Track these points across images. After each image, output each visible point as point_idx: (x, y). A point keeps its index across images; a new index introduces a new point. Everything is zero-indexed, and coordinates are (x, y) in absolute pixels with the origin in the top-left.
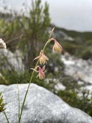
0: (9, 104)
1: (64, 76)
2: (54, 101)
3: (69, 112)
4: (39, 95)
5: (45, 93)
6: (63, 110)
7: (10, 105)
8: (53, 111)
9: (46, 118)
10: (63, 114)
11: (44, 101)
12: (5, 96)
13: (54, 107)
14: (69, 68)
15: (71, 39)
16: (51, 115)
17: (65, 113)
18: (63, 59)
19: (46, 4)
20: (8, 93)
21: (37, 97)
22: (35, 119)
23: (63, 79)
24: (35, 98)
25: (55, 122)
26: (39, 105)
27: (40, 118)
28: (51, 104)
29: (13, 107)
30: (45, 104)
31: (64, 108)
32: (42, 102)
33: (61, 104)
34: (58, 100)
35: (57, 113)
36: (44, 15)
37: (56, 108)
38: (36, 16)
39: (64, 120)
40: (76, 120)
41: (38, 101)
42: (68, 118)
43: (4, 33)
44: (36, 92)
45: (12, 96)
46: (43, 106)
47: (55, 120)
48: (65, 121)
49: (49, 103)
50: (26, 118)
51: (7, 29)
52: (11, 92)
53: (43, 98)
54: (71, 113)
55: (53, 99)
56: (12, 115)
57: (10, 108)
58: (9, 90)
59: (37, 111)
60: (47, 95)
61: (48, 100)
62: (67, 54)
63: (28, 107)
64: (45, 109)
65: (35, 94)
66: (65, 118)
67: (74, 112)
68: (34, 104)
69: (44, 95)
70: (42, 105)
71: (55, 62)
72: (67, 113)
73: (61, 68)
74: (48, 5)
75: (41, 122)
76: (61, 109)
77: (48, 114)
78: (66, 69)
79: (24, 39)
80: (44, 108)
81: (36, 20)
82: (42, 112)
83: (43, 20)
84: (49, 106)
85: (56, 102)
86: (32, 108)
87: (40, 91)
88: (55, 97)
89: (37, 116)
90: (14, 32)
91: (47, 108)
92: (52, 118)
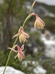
1: (44, 57)
14: (50, 49)
15: (52, 15)
18: (43, 39)
23: (44, 61)
62: (47, 32)
71: (34, 42)
73: (41, 48)
78: (47, 50)
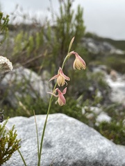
0: (28, 140)
2: (89, 136)
3: (110, 150)
4: (68, 128)
5: (76, 126)
6: (101, 148)
7: (28, 142)
8: (87, 149)
9: (77, 158)
10: (100, 153)
11: (74, 136)
12: (24, 130)
13: (88, 144)
14: (116, 92)
15: (119, 52)
16: (83, 155)
17: (104, 151)
18: (109, 81)
19: (79, 8)
20: (27, 126)
21: (65, 131)
22: (62, 160)
24: (63, 132)
25: (90, 163)
26: (68, 142)
27: (69, 158)
28: (84, 140)
29: (32, 145)
30: (75, 140)
31: (102, 144)
32: (71, 138)
33: (98, 140)
34: (94, 134)
35: (93, 152)
36: (76, 22)
37: (91, 146)
38: (66, 25)
39: (102, 161)
40: (121, 160)
41: (66, 136)
42: (108, 158)
43: (24, 49)
44: (64, 125)
45: (32, 130)
46: (73, 142)
47: (90, 161)
48: (105, 162)
49: (81, 139)
50: (49, 159)
51: (28, 45)
52: (31, 125)
53: (74, 133)
54: (112, 151)
55: (88, 133)
56: (31, 155)
57: (29, 146)
58: (29, 123)
59: (64, 149)
60: (78, 128)
61: (79, 135)
62: (113, 73)
63: (53, 144)
64: (76, 147)
65: (62, 127)
66: (104, 158)
67: (118, 151)
68: (60, 140)
69: (74, 128)
70: (71, 141)
71: (96, 84)
72: (107, 153)
73: (105, 92)
74: (83, 9)
75: (70, 163)
76: (99, 147)
77: (79, 152)
78: (113, 94)
79: (51, 56)
80: (74, 145)
81: (65, 30)
82: (72, 150)
83: (74, 29)
84: (81, 143)
85: (92, 137)
86: (57, 146)
87: (69, 122)
88: (91, 131)
89: (64, 156)
90: (37, 48)
91: (79, 145)
92: (86, 158)
